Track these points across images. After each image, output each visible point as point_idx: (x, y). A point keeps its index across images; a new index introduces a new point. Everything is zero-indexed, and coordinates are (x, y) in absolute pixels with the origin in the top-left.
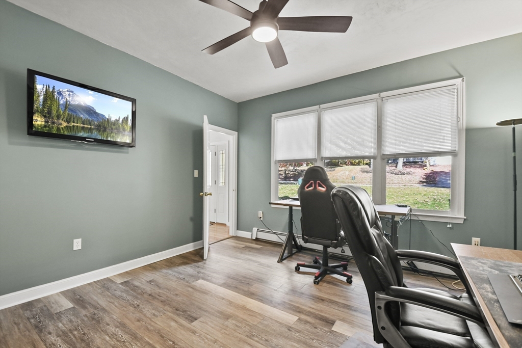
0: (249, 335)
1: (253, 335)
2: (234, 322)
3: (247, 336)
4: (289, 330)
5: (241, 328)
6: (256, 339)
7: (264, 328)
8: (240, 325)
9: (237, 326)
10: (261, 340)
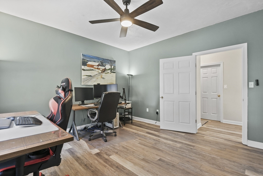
0: (134, 152)
1: (132, 152)
2: (140, 157)
3: (135, 152)
4: (117, 152)
5: (137, 155)
6: (131, 151)
7: (127, 154)
8: (137, 156)
9: (139, 156)
10: (130, 151)
